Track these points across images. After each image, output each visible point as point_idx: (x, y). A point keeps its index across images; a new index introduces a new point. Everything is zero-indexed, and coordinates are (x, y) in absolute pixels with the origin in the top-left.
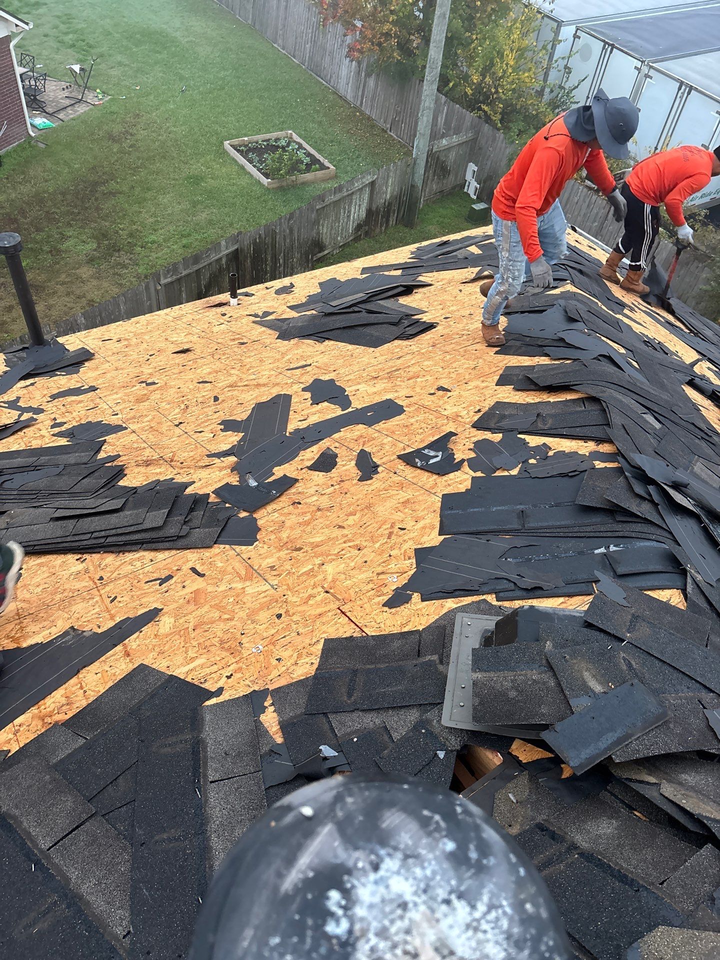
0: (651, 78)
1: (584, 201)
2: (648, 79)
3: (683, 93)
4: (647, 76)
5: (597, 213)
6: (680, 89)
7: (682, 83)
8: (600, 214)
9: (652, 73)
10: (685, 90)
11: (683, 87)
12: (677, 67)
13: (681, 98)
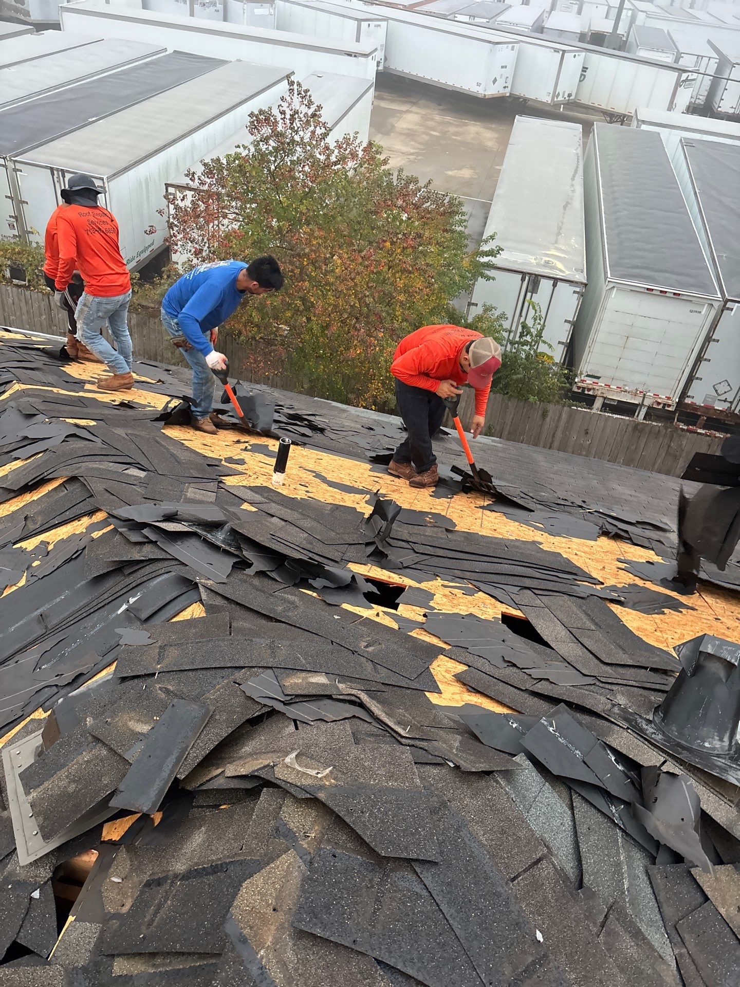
0: (21, 171)
1: (20, 300)
2: (18, 173)
3: (58, 177)
4: (16, 170)
5: (39, 307)
6: (53, 174)
7: (52, 169)
8: (43, 308)
9: (18, 166)
10: (58, 174)
11: (55, 172)
12: (38, 155)
13: (59, 181)
